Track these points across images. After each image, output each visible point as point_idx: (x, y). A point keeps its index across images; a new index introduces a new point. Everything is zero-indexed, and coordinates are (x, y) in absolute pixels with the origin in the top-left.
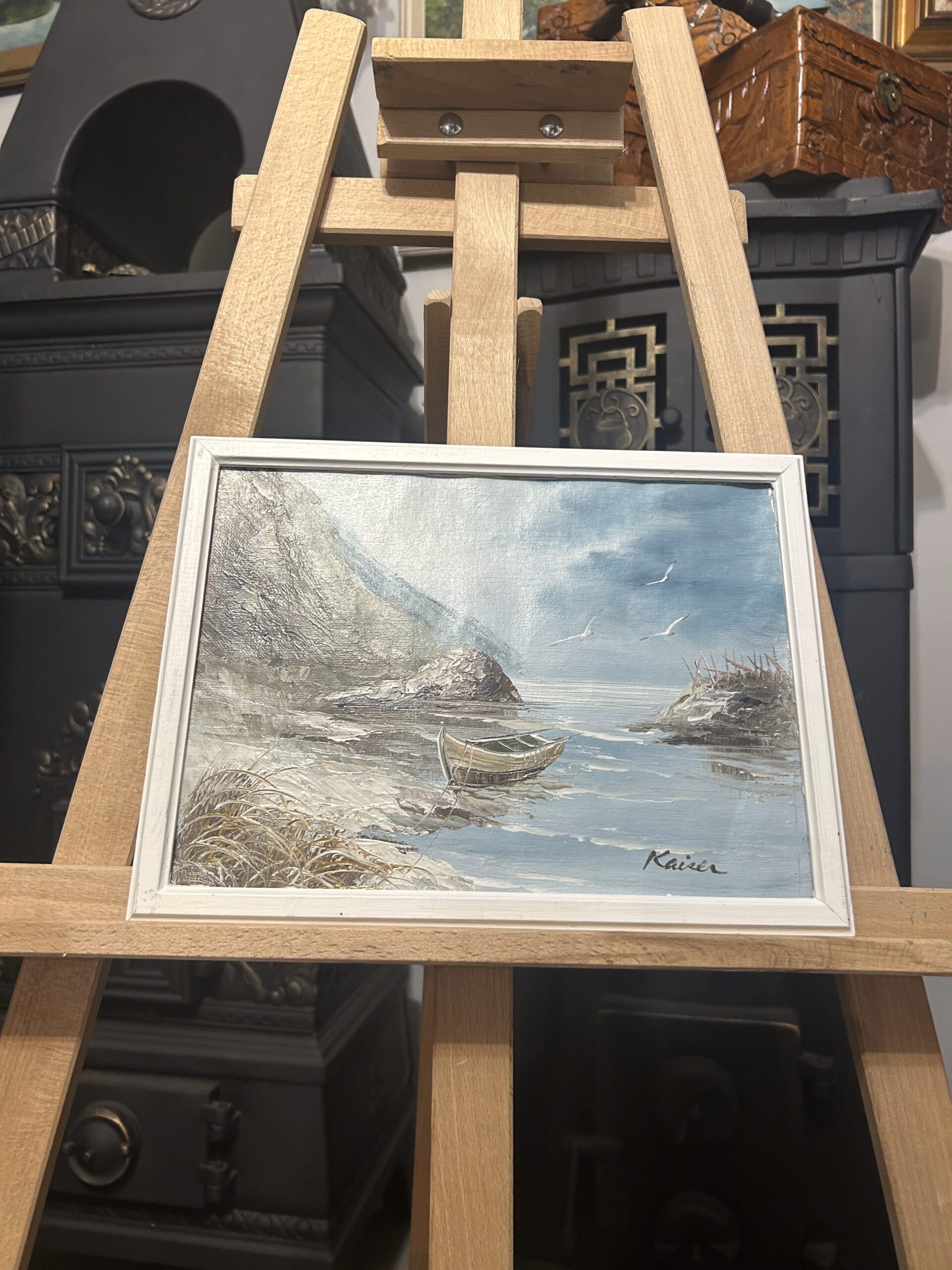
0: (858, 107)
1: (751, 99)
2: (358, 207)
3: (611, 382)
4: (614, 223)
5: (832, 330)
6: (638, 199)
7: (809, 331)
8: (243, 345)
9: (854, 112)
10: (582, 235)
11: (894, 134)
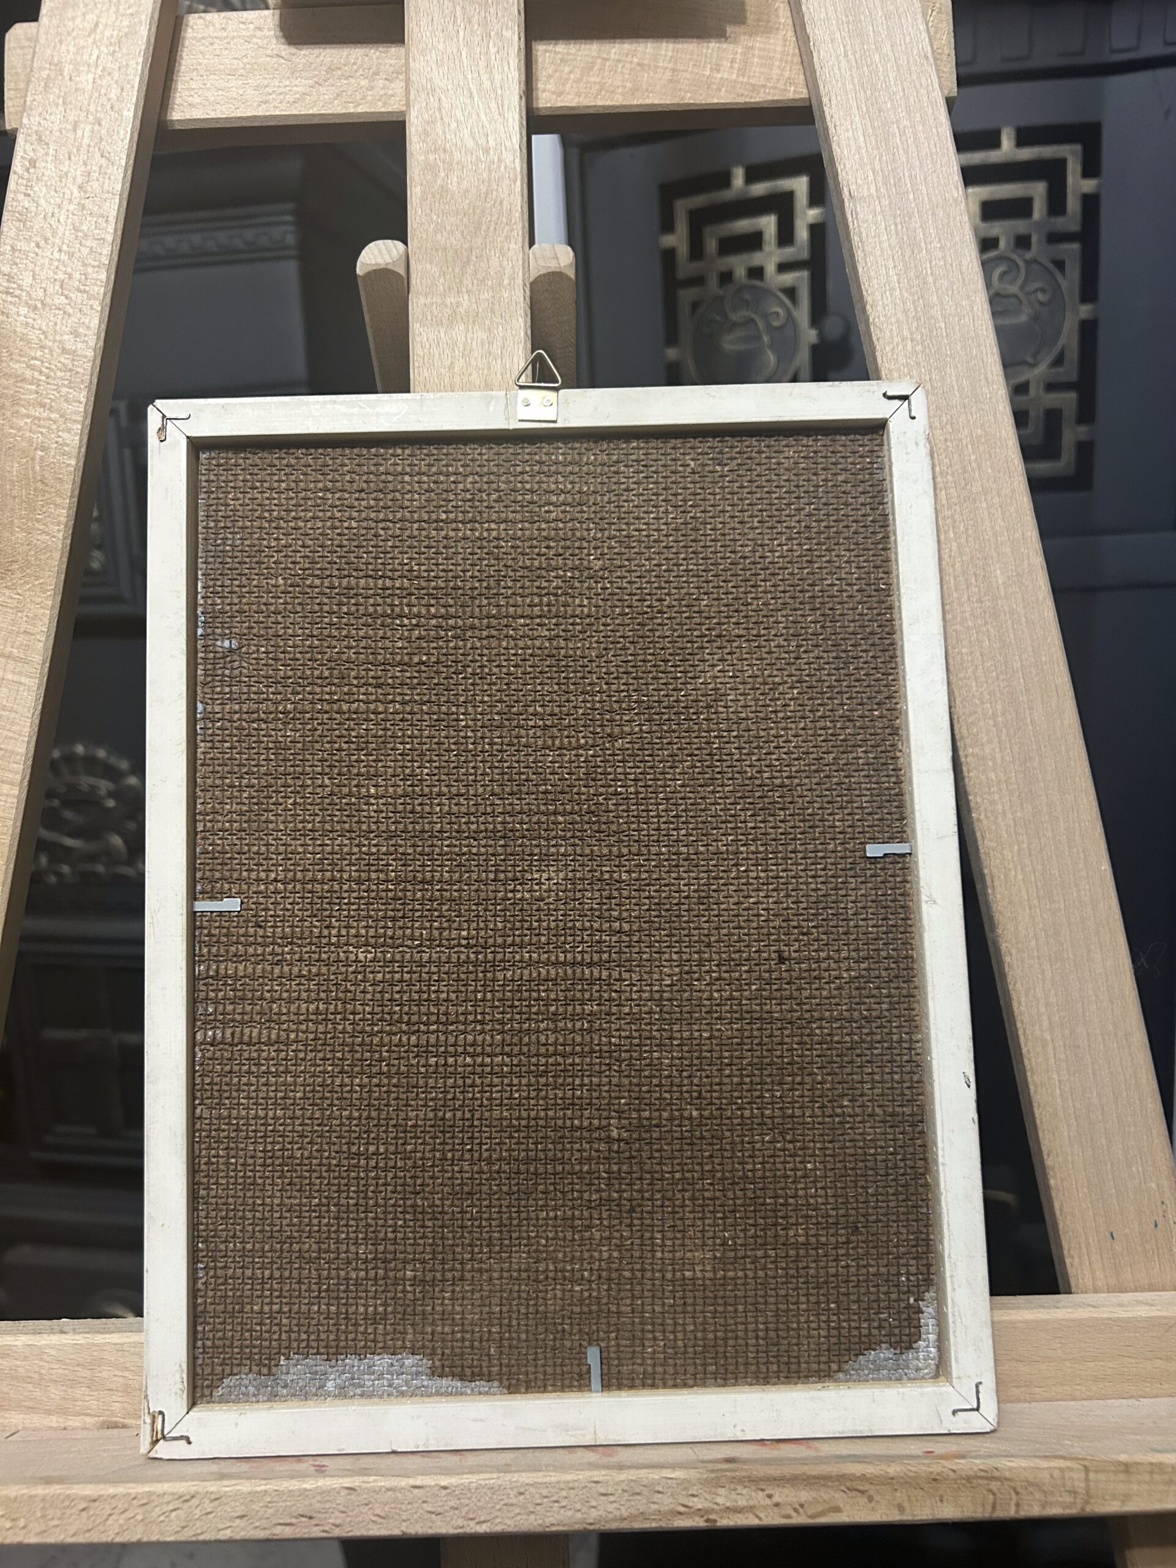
2: (232, 73)
3: (740, 273)
4: (707, 73)
5: (1091, 169)
7: (1054, 172)
10: (648, 101)
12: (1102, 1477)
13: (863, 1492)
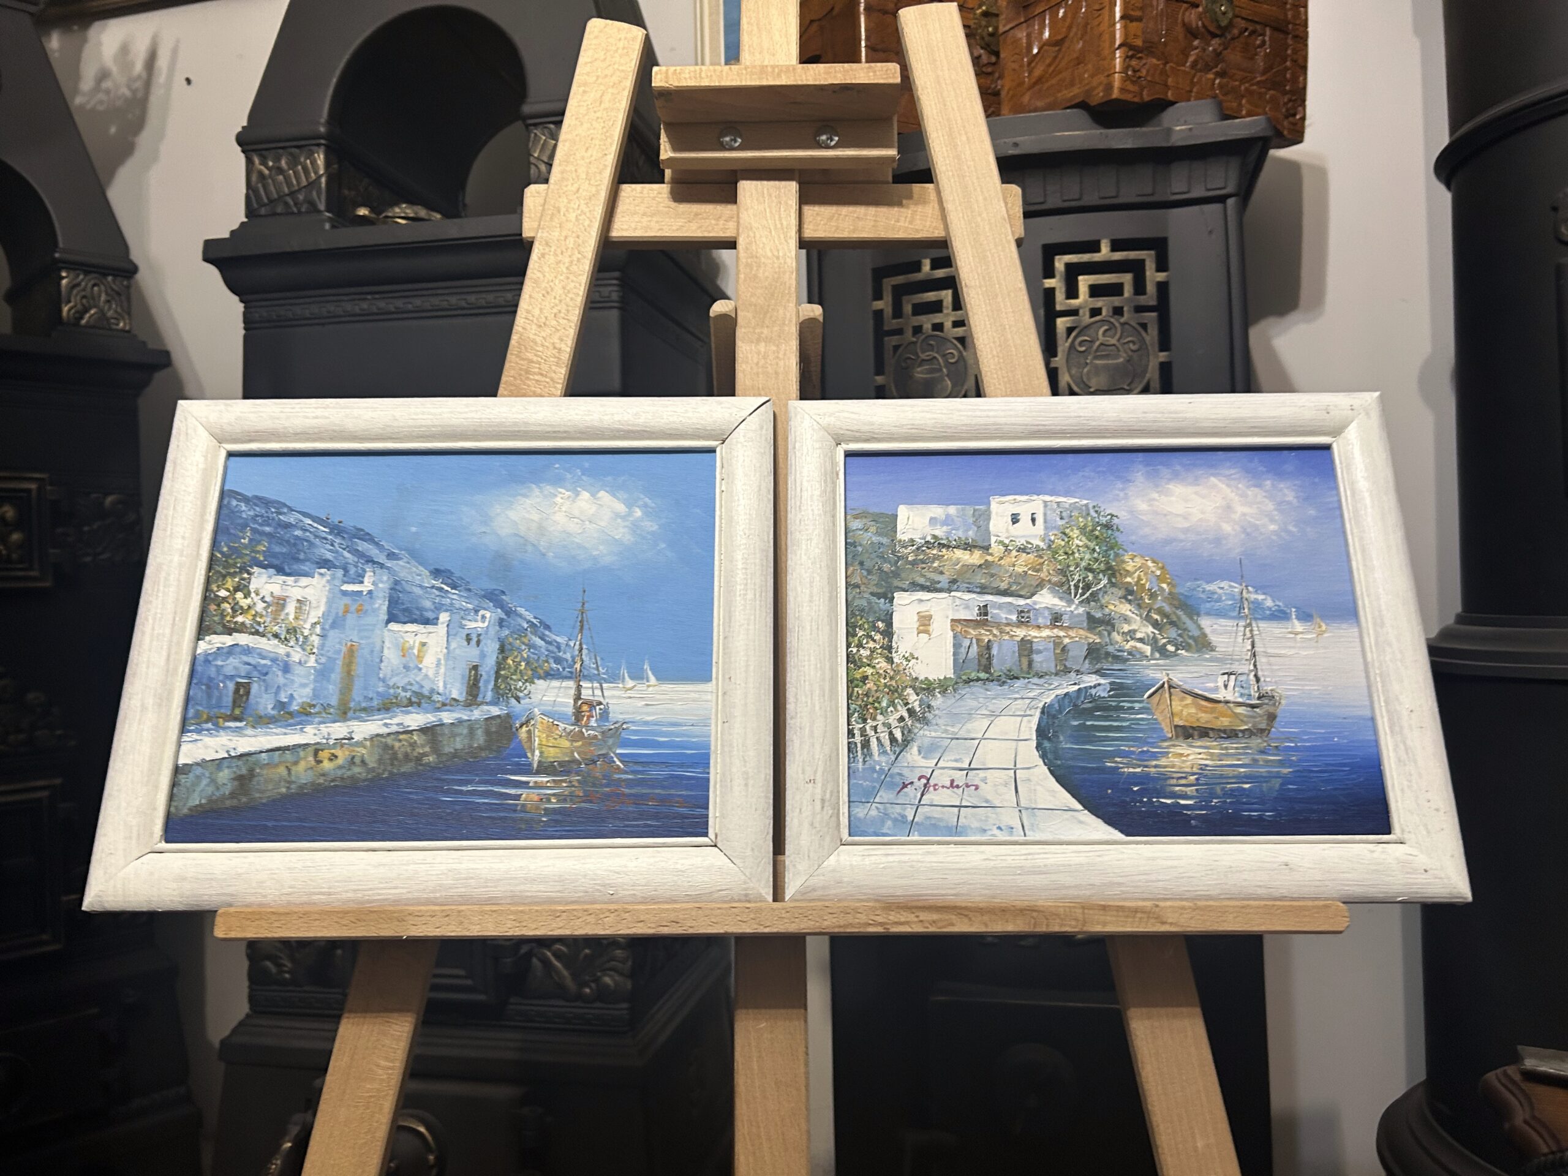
0: (1184, 24)
1: (1069, 20)
2: (644, 214)
3: (927, 327)
4: (893, 222)
5: (1162, 266)
6: (915, 196)
7: (1136, 268)
8: (539, 359)
9: (1179, 30)
10: (862, 236)
11: (1225, 49)
12: (1091, 912)
13: (966, 916)
